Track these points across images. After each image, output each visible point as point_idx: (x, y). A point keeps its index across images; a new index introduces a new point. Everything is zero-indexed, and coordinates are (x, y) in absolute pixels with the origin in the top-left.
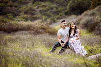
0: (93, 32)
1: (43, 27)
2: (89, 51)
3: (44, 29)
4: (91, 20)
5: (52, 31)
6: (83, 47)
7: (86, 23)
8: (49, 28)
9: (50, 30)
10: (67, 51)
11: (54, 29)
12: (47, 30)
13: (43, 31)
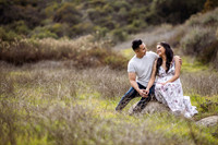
0: (211, 64)
2: (202, 106)
3: (99, 56)
4: (206, 37)
6: (188, 98)
7: (194, 42)
8: (110, 54)
9: (112, 58)
10: (152, 106)
11: (121, 56)
12: (106, 59)
13: (97, 61)
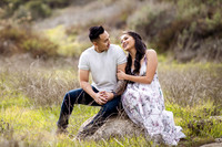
1: (12, 31)
2: (190, 126)
3: (15, 39)
5: (40, 45)
6: (170, 114)
8: (31, 37)
9: (34, 42)
11: (46, 40)
12: (25, 44)
13: (13, 46)
